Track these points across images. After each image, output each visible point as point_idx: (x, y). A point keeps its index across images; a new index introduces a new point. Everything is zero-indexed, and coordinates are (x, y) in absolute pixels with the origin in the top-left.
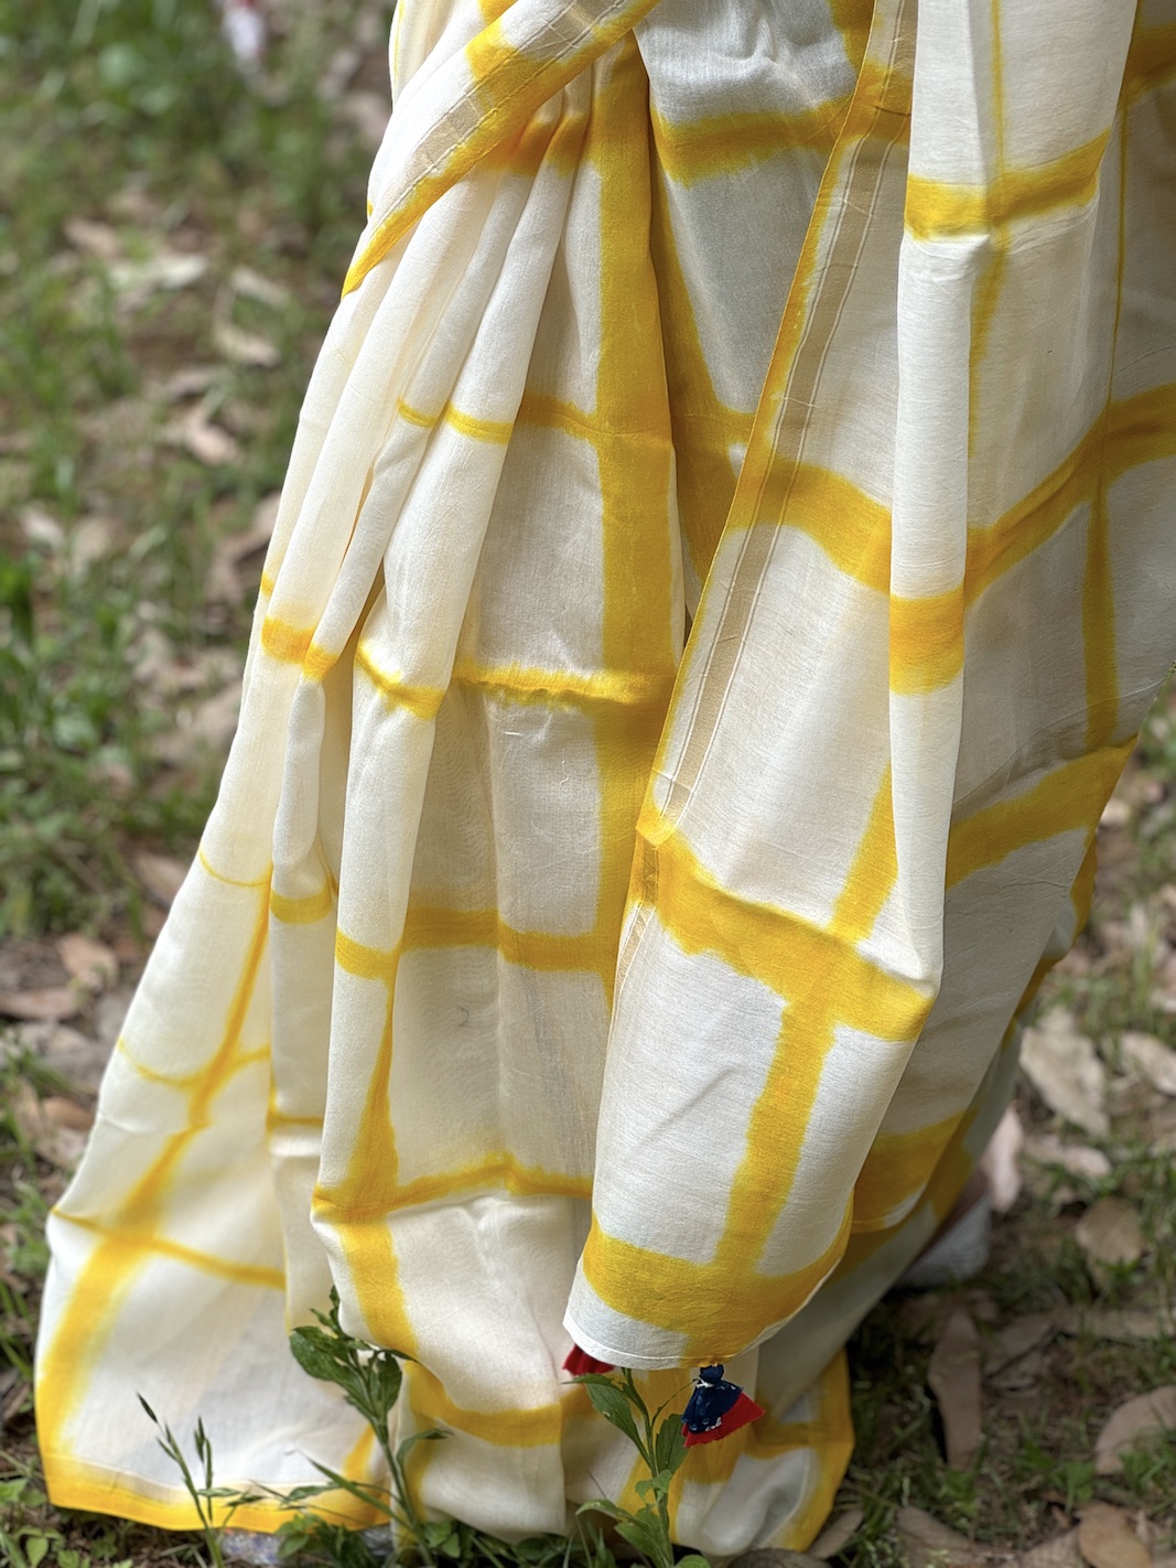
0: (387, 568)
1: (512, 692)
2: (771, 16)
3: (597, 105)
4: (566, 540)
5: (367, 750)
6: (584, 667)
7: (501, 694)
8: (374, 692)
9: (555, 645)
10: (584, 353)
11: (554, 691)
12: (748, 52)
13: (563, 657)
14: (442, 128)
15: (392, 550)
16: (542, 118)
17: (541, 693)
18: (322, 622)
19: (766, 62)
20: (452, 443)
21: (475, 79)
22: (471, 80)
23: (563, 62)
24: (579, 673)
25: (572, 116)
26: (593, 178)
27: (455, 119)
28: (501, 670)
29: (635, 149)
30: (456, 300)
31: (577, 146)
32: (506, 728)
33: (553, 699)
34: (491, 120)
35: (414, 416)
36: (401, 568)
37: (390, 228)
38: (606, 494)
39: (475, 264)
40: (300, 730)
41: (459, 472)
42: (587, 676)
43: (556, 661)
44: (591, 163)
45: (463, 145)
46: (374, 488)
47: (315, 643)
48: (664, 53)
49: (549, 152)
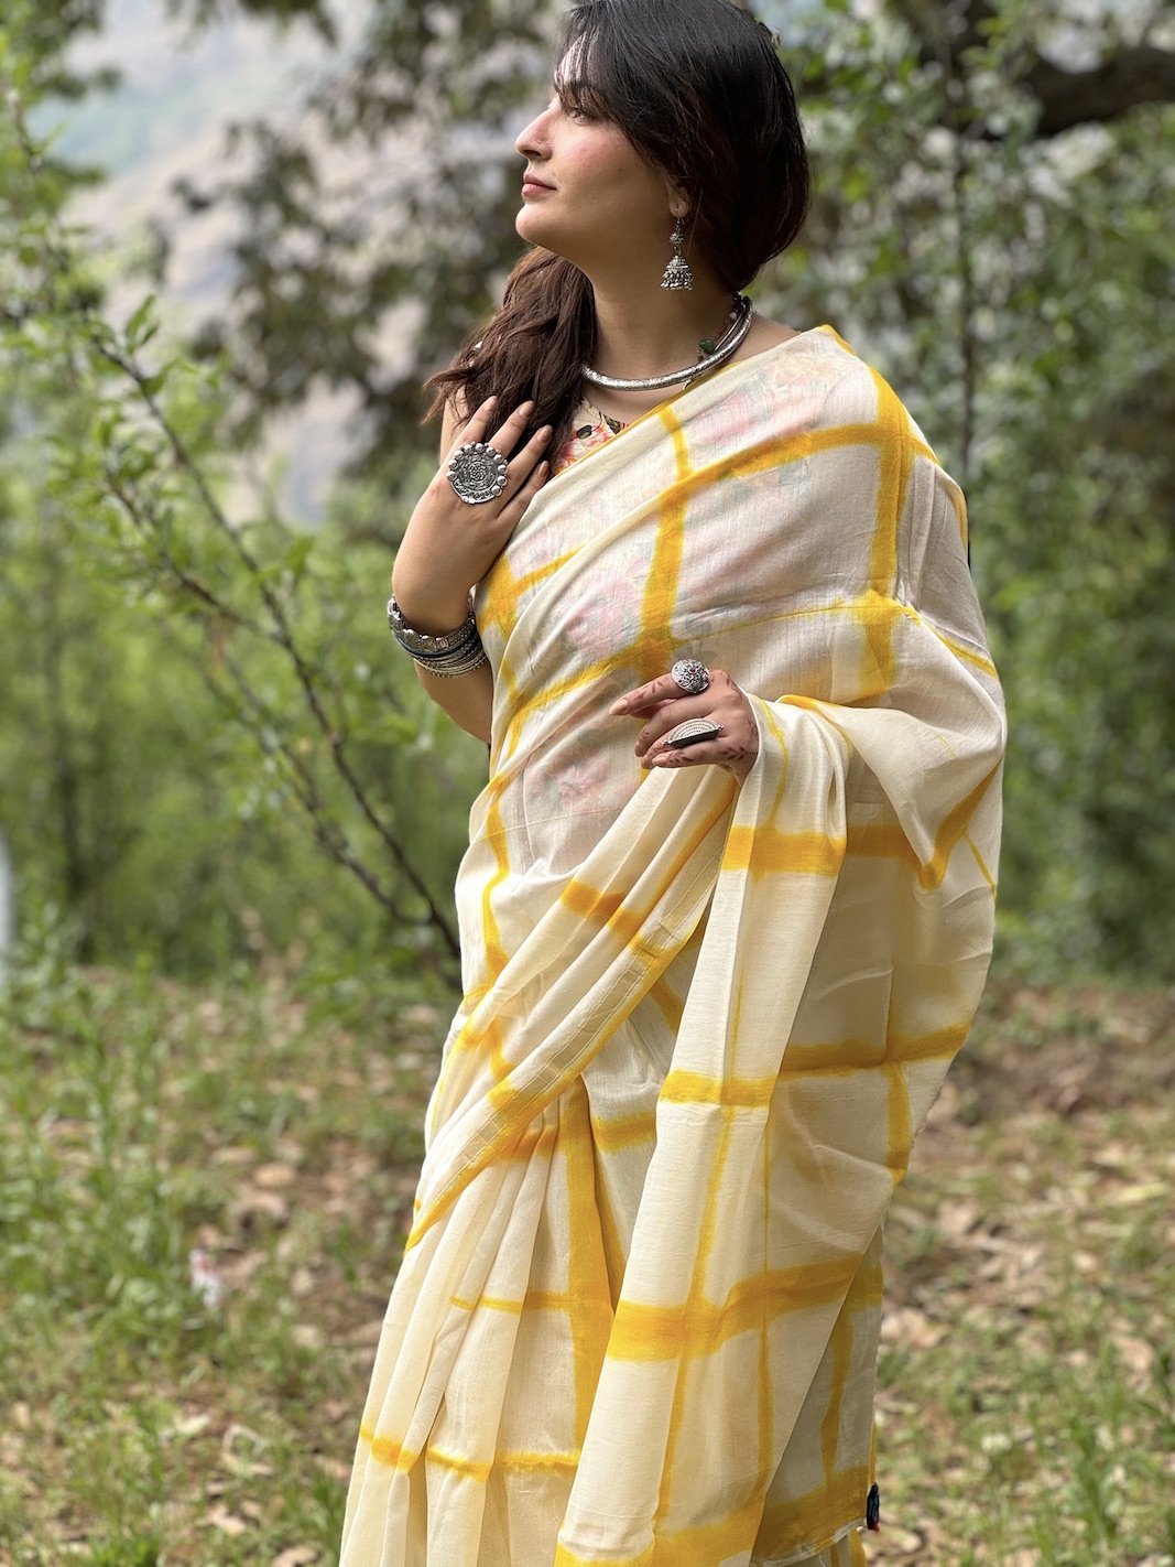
0: (448, 1397)
1: (522, 1466)
2: (654, 1063)
3: (562, 1120)
4: (550, 1374)
5: (444, 1508)
6: (564, 1449)
7: (517, 1468)
8: (446, 1472)
9: (547, 1439)
10: (558, 1259)
11: (548, 1464)
12: (644, 1081)
13: (551, 1445)
14: (476, 1139)
15: (450, 1387)
16: (532, 1131)
17: (540, 1465)
18: (408, 1434)
19: (654, 1084)
20: (486, 1317)
21: (495, 1110)
22: (493, 1110)
23: (546, 1094)
24: (561, 1453)
25: (549, 1128)
26: (562, 1158)
27: (484, 1133)
28: (516, 1453)
29: (584, 1142)
30: (488, 1235)
31: (552, 1143)
32: (520, 1489)
33: (548, 1468)
34: (505, 1131)
35: (463, 1304)
36: (460, 1394)
37: (442, 1202)
38: (575, 1338)
39: (496, 1214)
40: (396, 1505)
41: (493, 1332)
42: (566, 1454)
43: (547, 1448)
44: (560, 1151)
45: (489, 1147)
46: (438, 1349)
47: (404, 1448)
48: (599, 1084)
49: (537, 1147)
